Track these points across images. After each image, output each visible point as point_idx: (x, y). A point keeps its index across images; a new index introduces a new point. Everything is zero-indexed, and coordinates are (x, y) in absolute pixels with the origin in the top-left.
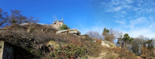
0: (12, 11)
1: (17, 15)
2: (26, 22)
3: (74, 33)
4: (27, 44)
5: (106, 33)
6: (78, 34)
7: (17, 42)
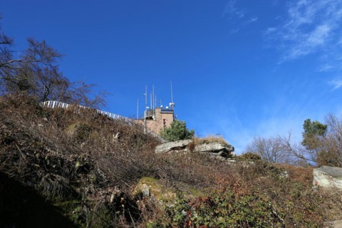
0: (32, 43)
1: (42, 66)
2: (66, 99)
3: (212, 151)
4: (61, 183)
5: (317, 136)
6: (226, 153)
7: (29, 166)
